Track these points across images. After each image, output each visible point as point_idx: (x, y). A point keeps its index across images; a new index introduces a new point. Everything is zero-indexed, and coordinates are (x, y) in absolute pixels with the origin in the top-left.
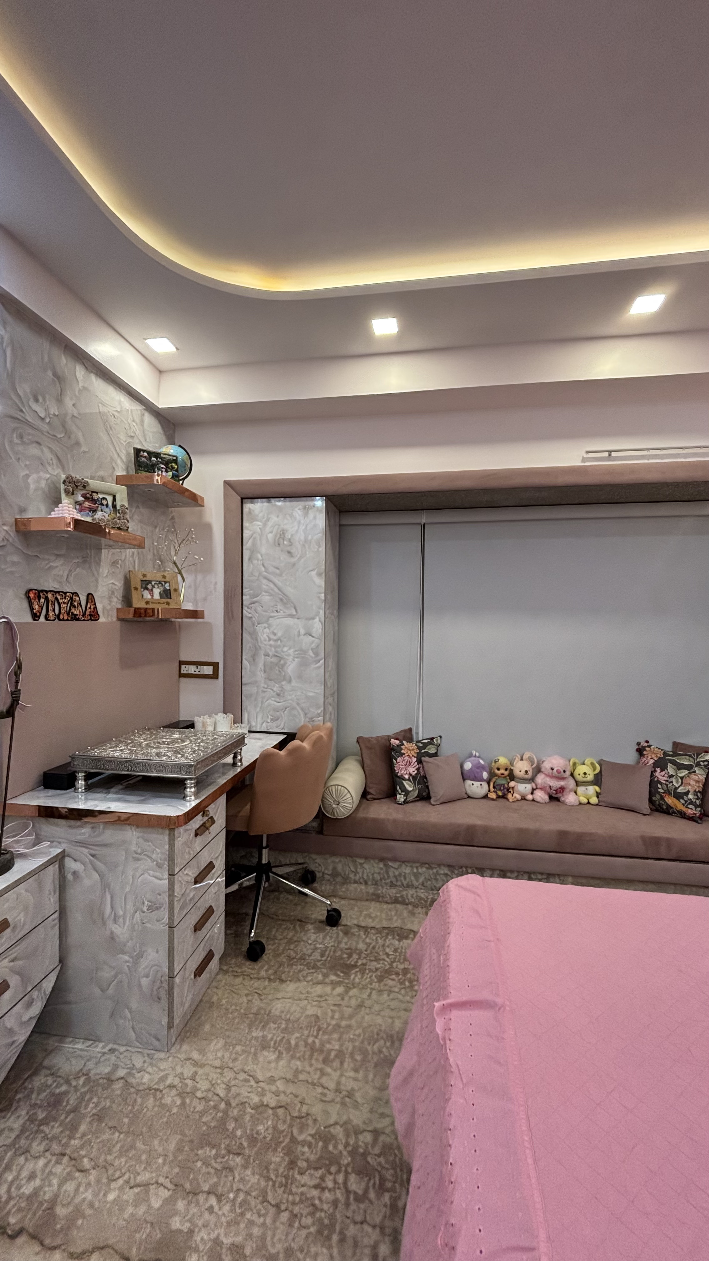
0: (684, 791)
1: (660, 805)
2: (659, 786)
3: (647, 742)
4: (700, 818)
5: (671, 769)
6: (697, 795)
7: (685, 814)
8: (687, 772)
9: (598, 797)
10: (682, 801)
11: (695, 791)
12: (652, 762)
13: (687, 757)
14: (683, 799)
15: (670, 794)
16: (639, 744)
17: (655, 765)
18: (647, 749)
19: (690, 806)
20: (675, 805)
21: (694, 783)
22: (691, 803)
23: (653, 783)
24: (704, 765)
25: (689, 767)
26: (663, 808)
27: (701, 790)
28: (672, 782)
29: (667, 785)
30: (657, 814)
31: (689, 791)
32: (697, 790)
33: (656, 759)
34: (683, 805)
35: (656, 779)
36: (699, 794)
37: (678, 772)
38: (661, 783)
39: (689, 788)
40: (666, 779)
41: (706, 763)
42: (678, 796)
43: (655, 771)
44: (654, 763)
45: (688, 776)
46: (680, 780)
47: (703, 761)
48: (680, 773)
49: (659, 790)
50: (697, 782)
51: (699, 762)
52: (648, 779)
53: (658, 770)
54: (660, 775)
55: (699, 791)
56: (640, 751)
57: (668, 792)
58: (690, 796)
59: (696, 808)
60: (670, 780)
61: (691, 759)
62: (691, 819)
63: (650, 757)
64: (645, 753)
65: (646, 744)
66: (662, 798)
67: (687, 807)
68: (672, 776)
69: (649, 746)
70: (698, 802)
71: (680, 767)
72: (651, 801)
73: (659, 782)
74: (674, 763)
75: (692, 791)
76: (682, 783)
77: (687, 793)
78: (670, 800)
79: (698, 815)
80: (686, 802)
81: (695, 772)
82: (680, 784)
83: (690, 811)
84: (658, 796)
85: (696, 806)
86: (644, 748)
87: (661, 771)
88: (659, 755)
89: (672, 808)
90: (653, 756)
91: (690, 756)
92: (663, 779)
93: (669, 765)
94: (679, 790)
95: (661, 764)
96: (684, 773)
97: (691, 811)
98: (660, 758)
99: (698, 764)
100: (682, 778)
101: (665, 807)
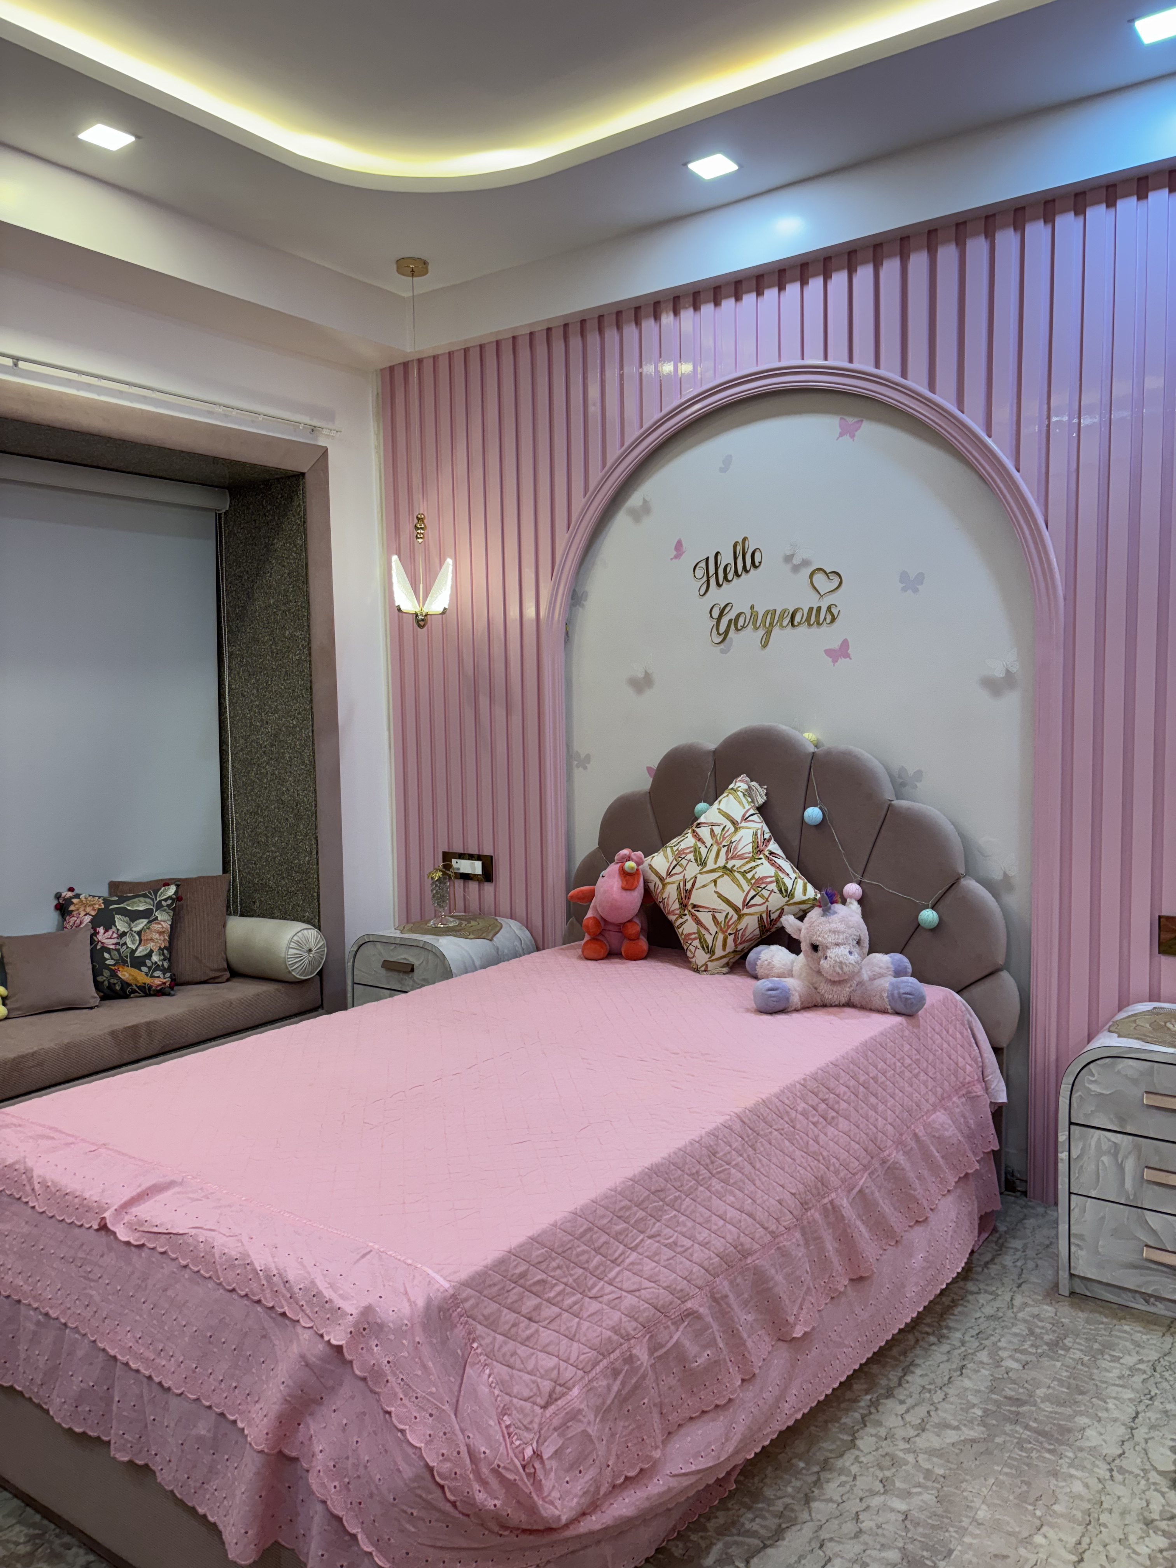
0: (145, 953)
1: (111, 987)
2: (106, 955)
3: (71, 889)
4: (171, 987)
5: (121, 924)
6: (163, 954)
7: (150, 987)
8: (145, 921)
9: (4, 1004)
10: (144, 969)
11: (160, 948)
12: (88, 919)
13: (142, 899)
14: (145, 965)
15: (124, 962)
16: (58, 896)
17: (95, 923)
18: (75, 901)
19: (157, 973)
20: (136, 979)
21: (157, 936)
22: (158, 967)
23: (97, 953)
24: (167, 906)
25: (147, 914)
26: (115, 991)
27: (167, 945)
28: (125, 944)
29: (118, 951)
30: (107, 1002)
31: (151, 951)
32: (163, 946)
33: (93, 913)
34: (147, 974)
35: (99, 947)
36: (165, 952)
37: (132, 925)
38: (108, 951)
39: (151, 945)
40: (115, 941)
41: (169, 902)
42: (138, 963)
43: (96, 933)
44: (91, 922)
45: (148, 927)
46: (137, 937)
47: (166, 900)
48: (136, 926)
49: (107, 962)
50: (161, 933)
51: (160, 901)
52: (89, 948)
53: (101, 930)
54: (105, 938)
55: (165, 947)
56: (63, 908)
57: (121, 961)
58: (155, 958)
59: (164, 974)
60: (121, 942)
61: (148, 900)
62: (161, 992)
63: (82, 913)
64: (72, 908)
65: (70, 894)
66: (114, 974)
67: (152, 976)
68: (124, 934)
69: (77, 896)
70: (166, 964)
71: (134, 916)
72: (97, 985)
73: (105, 949)
74: (124, 912)
75: (156, 950)
76: (141, 941)
77: (149, 955)
78: (126, 974)
79: (168, 984)
80: (150, 968)
81: (156, 918)
82: (138, 943)
83: (157, 982)
84: (107, 973)
85: (164, 971)
86: (69, 901)
87: (106, 931)
88: (97, 907)
89: (129, 985)
90: (89, 909)
91: (145, 896)
92: (110, 943)
93: (117, 917)
94: (137, 954)
95: (103, 919)
96: (141, 924)
97: (160, 979)
98: (99, 909)
99: (159, 906)
100: (139, 933)
101: (118, 988)
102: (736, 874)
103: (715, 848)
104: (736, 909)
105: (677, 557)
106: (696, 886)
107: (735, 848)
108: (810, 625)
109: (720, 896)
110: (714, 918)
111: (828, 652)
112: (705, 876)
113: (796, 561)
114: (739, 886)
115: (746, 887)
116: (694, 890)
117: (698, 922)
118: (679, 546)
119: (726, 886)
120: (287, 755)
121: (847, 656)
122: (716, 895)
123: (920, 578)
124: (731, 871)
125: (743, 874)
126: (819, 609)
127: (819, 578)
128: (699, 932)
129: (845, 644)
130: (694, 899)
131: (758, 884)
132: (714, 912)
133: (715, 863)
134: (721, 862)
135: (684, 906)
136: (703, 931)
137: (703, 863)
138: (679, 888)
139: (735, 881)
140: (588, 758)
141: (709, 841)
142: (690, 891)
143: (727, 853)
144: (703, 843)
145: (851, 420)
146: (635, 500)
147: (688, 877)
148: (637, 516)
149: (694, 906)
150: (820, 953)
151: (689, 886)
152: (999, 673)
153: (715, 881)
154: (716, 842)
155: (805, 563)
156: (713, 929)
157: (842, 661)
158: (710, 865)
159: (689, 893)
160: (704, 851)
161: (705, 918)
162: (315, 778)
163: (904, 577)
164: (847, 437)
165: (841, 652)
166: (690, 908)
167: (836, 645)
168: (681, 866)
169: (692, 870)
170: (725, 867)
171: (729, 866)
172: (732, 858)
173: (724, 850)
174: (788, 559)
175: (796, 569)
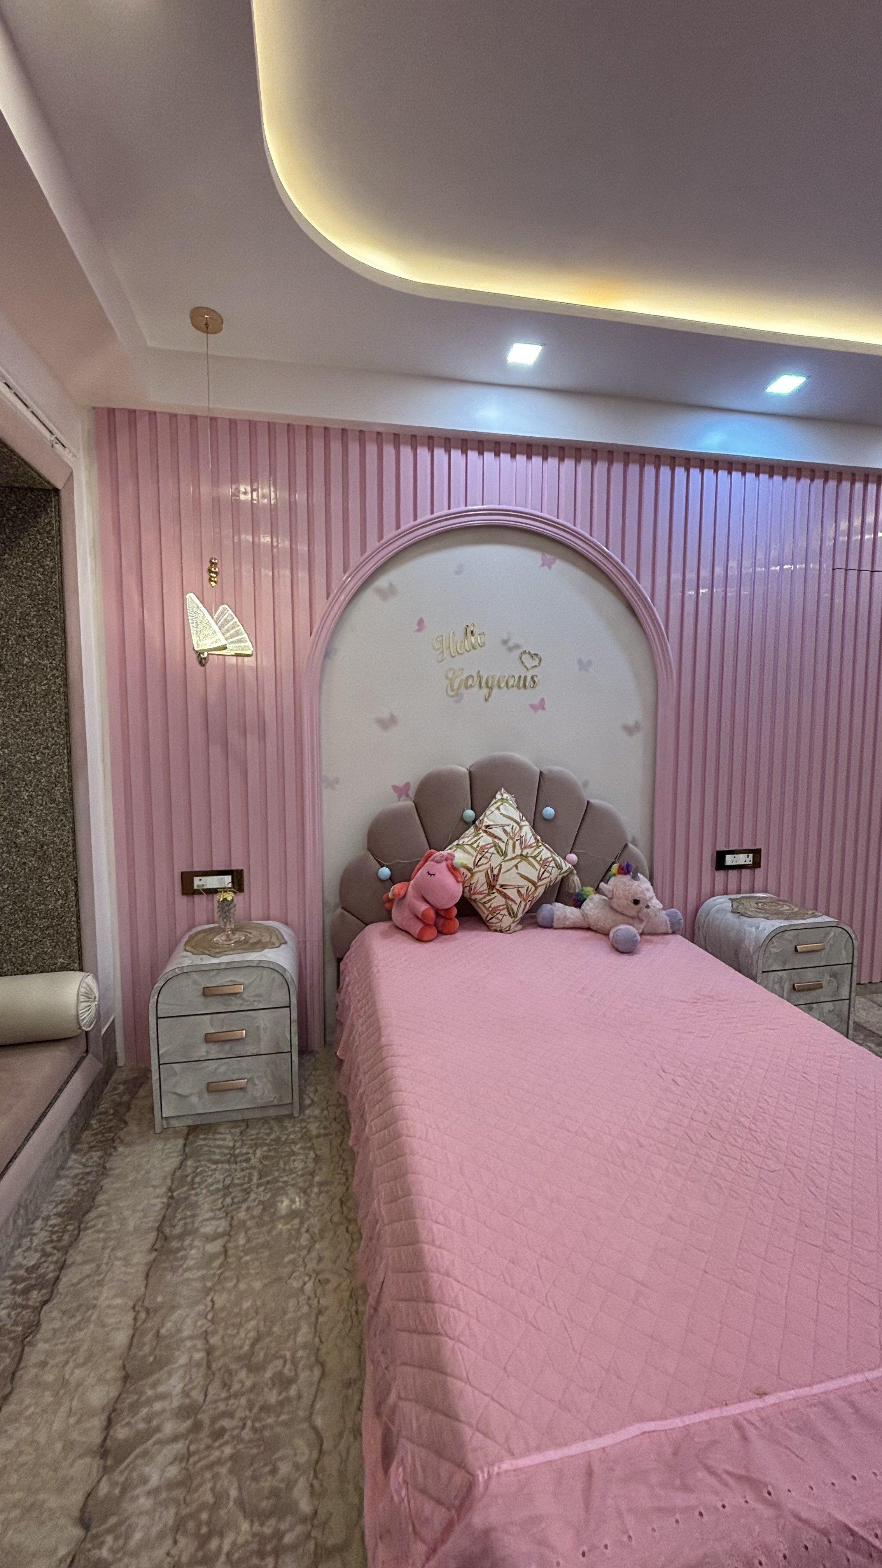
102: (530, 859)
103: (511, 842)
104: (534, 883)
105: (419, 630)
106: (502, 871)
107: (525, 840)
108: (519, 688)
109: (522, 876)
110: (519, 892)
111: (533, 706)
112: (507, 863)
113: (511, 644)
114: (534, 867)
115: (538, 867)
116: (501, 875)
117: (505, 896)
118: (421, 623)
119: (525, 868)
120: (25, 795)
121: (543, 708)
122: (518, 876)
123: (590, 663)
124: (526, 857)
125: (535, 858)
126: (525, 677)
127: (526, 659)
128: (507, 904)
129: (542, 701)
130: (501, 881)
131: (544, 863)
132: (518, 888)
133: (514, 852)
134: (518, 851)
135: (491, 887)
136: (510, 903)
137: (504, 854)
138: (487, 874)
139: (530, 863)
140: (337, 781)
141: (505, 838)
142: (498, 875)
143: (521, 844)
144: (500, 839)
145: (549, 557)
146: (382, 582)
147: (494, 866)
148: (386, 594)
149: (502, 886)
150: (641, 905)
151: (496, 872)
152: (631, 722)
153: (516, 866)
154: (511, 837)
155: (517, 646)
156: (518, 899)
157: (540, 712)
158: (510, 855)
159: (496, 877)
160: (503, 845)
161: (512, 893)
162: (73, 817)
163: (580, 661)
164: (546, 568)
165: (541, 705)
166: (498, 887)
167: (536, 702)
168: (486, 858)
169: (496, 860)
170: (521, 855)
171: (524, 853)
172: (525, 848)
173: (518, 843)
174: (505, 642)
175: (510, 649)
